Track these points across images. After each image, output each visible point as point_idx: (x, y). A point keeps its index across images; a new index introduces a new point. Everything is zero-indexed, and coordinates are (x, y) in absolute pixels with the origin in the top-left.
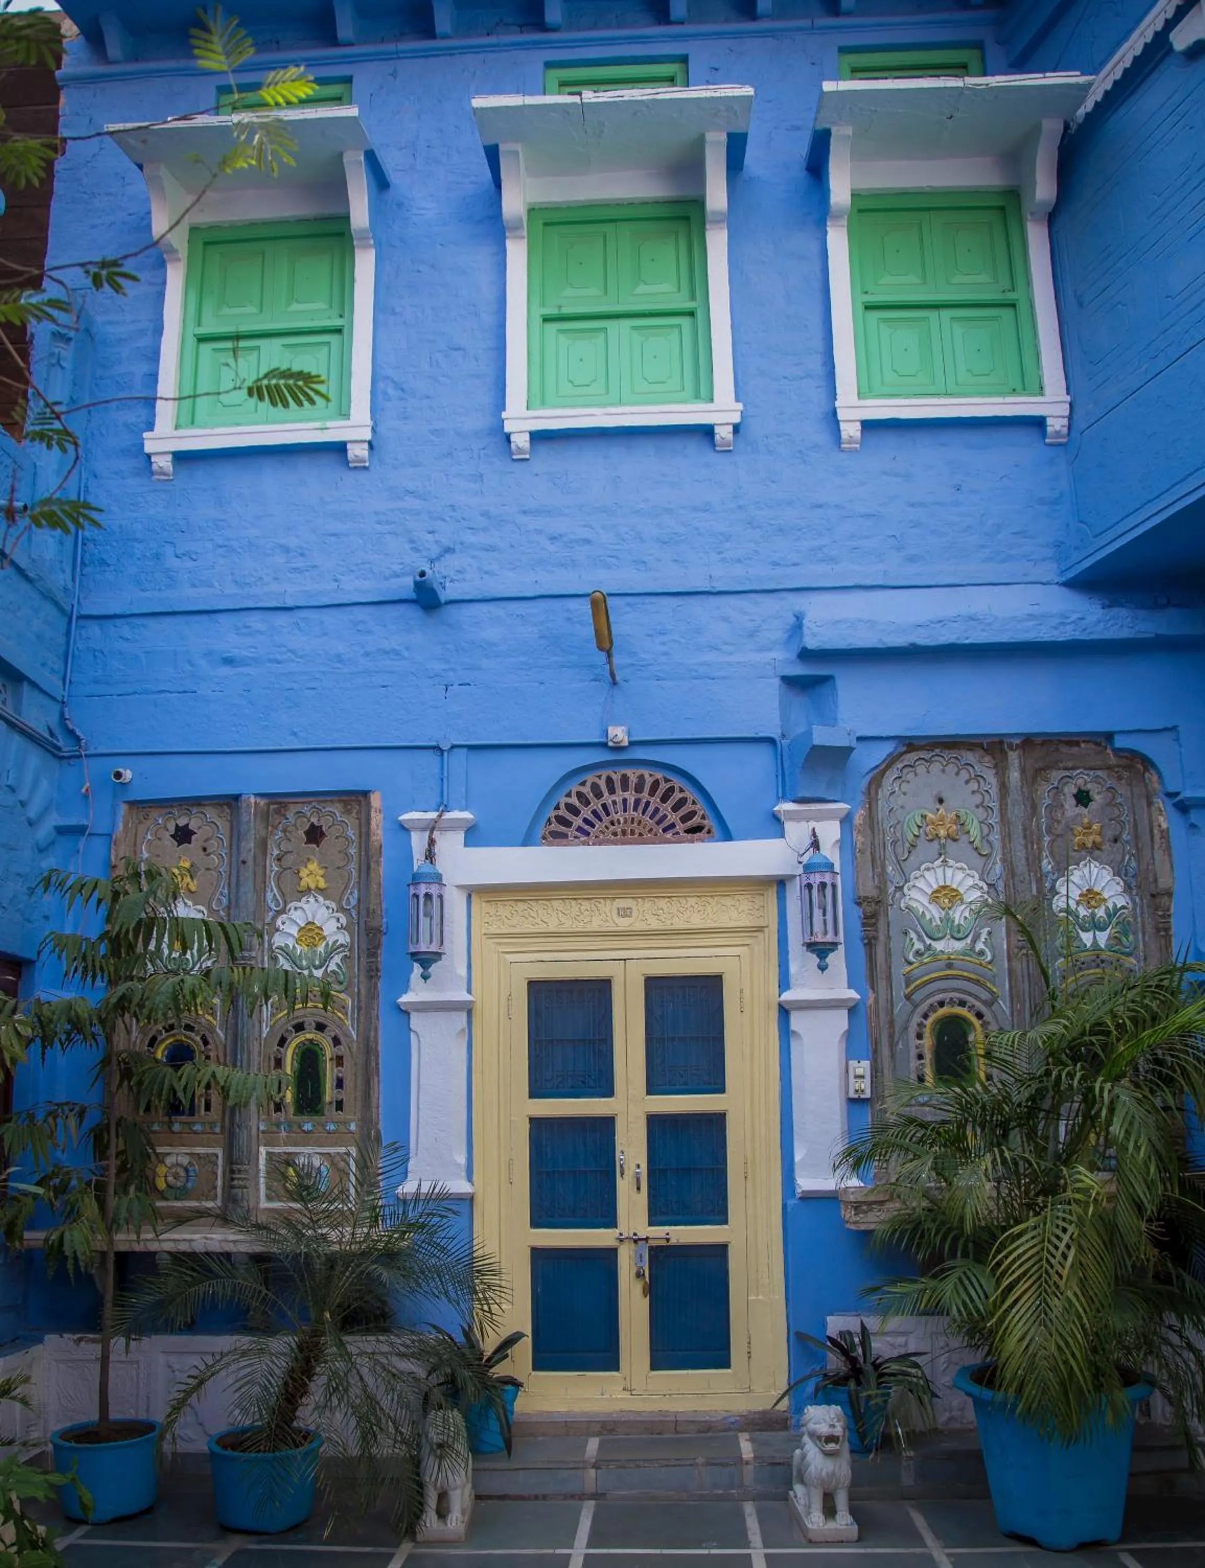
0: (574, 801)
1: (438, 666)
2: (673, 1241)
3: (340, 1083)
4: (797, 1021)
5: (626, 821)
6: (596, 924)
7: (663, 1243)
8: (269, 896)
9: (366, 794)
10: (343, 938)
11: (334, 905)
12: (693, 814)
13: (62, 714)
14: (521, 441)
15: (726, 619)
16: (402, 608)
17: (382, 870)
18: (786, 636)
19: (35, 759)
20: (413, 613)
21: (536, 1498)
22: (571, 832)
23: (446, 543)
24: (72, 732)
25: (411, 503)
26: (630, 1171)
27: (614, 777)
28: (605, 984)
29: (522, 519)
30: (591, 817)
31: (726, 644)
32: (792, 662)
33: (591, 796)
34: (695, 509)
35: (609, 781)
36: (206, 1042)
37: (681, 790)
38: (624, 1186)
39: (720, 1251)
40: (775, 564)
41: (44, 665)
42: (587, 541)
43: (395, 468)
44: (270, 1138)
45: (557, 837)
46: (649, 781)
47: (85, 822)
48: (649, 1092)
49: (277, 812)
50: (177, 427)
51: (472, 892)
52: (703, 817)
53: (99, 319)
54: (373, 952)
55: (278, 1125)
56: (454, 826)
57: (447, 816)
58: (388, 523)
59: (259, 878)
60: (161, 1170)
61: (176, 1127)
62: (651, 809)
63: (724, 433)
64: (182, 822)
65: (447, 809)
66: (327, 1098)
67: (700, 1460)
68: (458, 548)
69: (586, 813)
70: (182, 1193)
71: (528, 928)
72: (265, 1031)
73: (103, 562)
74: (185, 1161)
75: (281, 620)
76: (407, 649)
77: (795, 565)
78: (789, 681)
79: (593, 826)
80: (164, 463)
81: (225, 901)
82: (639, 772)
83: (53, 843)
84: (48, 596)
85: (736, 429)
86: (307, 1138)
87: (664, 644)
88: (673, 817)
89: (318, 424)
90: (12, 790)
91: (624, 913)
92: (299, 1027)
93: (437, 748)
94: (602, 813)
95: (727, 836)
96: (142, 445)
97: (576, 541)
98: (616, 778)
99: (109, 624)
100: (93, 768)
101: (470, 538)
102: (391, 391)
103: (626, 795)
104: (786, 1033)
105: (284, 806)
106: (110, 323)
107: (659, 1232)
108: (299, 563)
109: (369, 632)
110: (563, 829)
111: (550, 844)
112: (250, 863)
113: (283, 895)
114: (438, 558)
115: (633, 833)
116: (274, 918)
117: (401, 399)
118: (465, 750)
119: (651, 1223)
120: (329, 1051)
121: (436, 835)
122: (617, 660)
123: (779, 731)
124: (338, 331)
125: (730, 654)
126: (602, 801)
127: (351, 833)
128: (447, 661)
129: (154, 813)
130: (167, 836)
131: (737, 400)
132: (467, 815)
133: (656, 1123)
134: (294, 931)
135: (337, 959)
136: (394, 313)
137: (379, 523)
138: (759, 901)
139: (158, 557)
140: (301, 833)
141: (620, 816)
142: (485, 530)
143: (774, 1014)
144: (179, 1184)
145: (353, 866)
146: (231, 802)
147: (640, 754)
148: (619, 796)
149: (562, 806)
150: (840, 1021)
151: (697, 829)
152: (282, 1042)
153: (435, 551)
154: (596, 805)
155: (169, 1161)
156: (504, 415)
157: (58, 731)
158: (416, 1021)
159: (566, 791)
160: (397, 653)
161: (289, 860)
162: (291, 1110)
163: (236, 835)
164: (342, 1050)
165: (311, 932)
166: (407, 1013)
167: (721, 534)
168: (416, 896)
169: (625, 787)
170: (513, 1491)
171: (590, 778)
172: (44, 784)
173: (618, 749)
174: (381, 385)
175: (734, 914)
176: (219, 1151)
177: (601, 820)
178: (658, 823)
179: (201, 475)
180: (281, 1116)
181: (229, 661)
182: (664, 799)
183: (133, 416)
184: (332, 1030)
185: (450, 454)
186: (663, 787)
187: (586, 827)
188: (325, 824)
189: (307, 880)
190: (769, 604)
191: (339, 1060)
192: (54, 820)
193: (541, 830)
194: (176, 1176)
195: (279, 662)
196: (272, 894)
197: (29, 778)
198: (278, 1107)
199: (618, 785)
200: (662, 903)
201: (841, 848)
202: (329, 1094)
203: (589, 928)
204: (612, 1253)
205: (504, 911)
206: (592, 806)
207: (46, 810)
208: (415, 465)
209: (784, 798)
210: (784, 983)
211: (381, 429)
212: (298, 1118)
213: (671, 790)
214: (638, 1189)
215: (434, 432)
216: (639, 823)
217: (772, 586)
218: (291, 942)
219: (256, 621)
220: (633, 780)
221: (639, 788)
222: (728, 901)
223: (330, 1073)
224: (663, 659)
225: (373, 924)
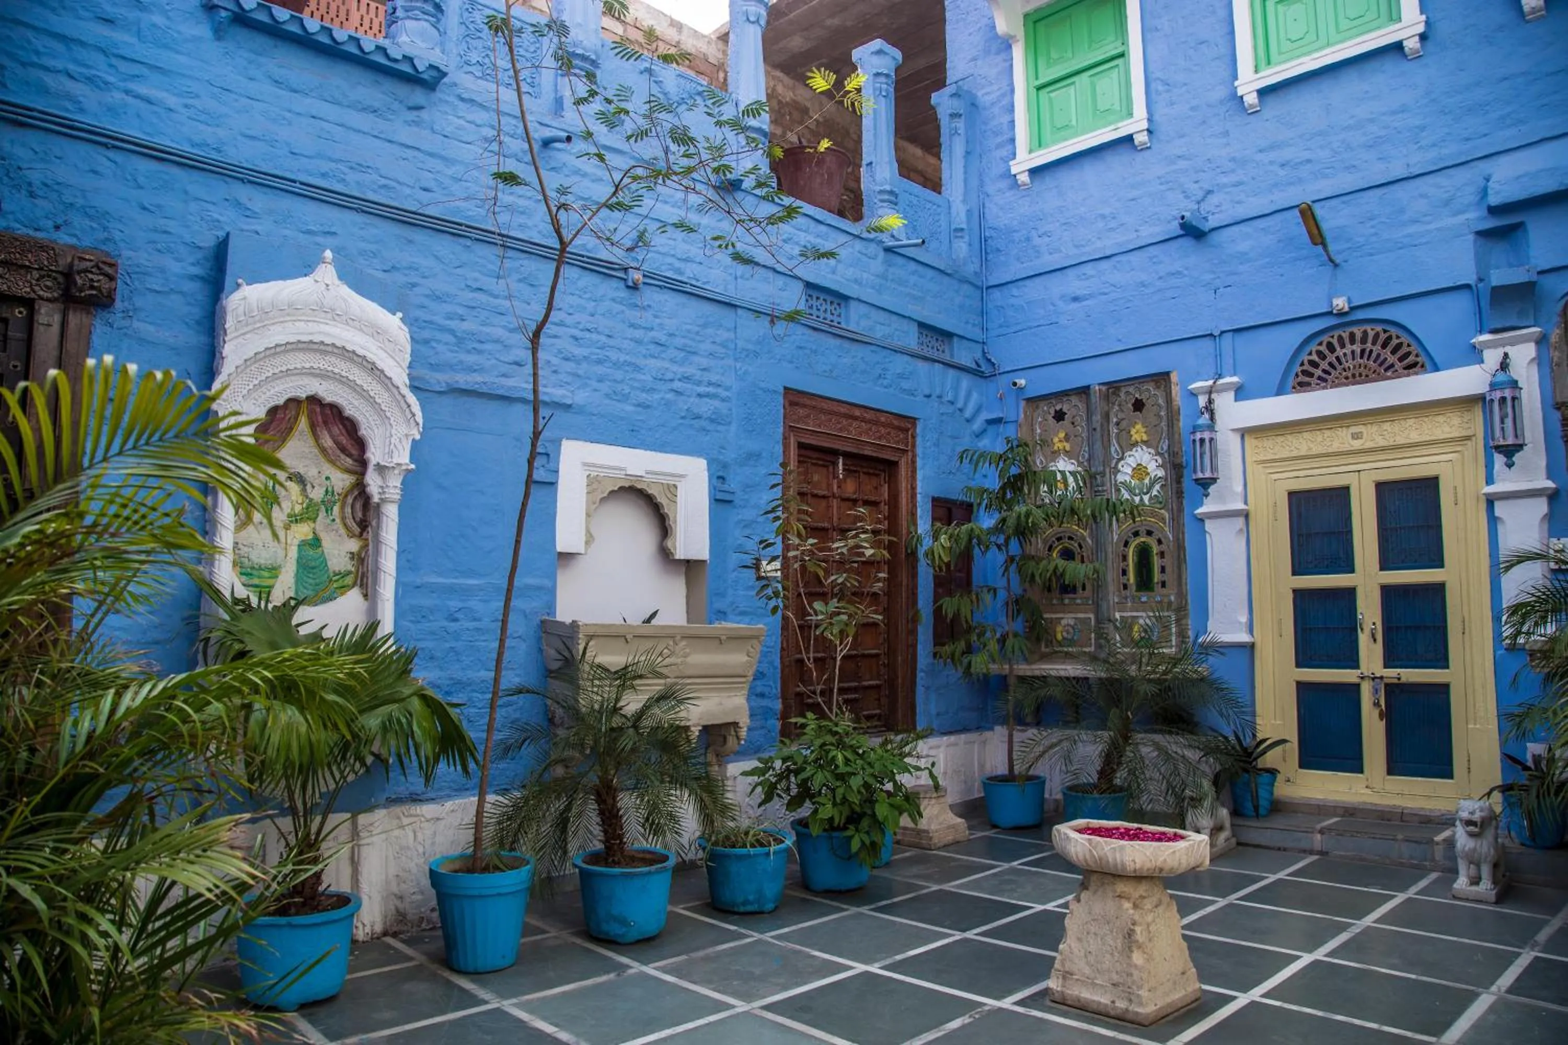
0: (1315, 357)
1: (1208, 277)
2: (1404, 680)
3: (1163, 570)
4: (1500, 509)
5: (1354, 367)
6: (1336, 446)
7: (1396, 681)
8: (1113, 449)
9: (1167, 374)
10: (1161, 473)
11: (1153, 451)
12: (1408, 354)
13: (984, 353)
14: (1251, 99)
15: (1422, 196)
16: (1180, 240)
17: (1181, 424)
18: (1477, 198)
19: (966, 381)
20: (1188, 242)
21: (1279, 849)
22: (1314, 381)
23: (1207, 186)
24: (989, 360)
25: (1182, 164)
26: (1368, 627)
27: (1344, 335)
28: (1346, 489)
29: (1260, 157)
30: (1328, 368)
31: (1425, 215)
32: (1485, 218)
33: (1327, 352)
34: (1394, 113)
35: (1340, 338)
36: (1081, 547)
37: (1398, 337)
38: (1363, 639)
39: (1444, 688)
40: (1467, 139)
41: (967, 323)
42: (1309, 161)
43: (1168, 142)
44: (1121, 606)
45: (1302, 386)
46: (1371, 334)
47: (1001, 415)
48: (1382, 569)
49: (1114, 393)
50: (1030, 152)
51: (1244, 433)
52: (1417, 356)
53: (979, 94)
54: (1179, 480)
55: (1126, 598)
56: (1226, 388)
57: (1221, 381)
58: (1168, 183)
59: (1105, 439)
60: (1059, 629)
61: (1066, 601)
62: (1374, 355)
63: (1412, 44)
64: (1058, 408)
65: (1220, 376)
66: (1156, 580)
67: (1400, 837)
68: (1215, 189)
69: (1324, 365)
70: (1071, 642)
71: (1285, 454)
72: (1116, 537)
73: (998, 250)
74: (1072, 622)
75: (1104, 265)
76: (1187, 269)
77: (1485, 135)
78: (1483, 234)
79: (1330, 374)
80: (1024, 178)
81: (1087, 456)
82: (1363, 328)
83: (985, 430)
84: (964, 281)
85: (1423, 37)
86: (1143, 607)
87: (1373, 227)
88: (1391, 359)
89: (1113, 127)
90: (952, 403)
91: (1356, 436)
92: (1136, 534)
93: (1211, 335)
94: (1336, 363)
95: (1436, 369)
96: (1009, 170)
97: (1301, 163)
98: (1345, 336)
99: (1004, 288)
100: (1004, 380)
101: (1224, 180)
102: (1160, 88)
103: (1354, 347)
104: (1493, 521)
105: (1118, 388)
106: (987, 94)
107: (1391, 673)
108: (1113, 224)
109: (1161, 262)
110: (1307, 379)
111: (1300, 392)
112: (1099, 429)
113: (1121, 447)
114: (1203, 200)
115: (1360, 375)
116: (1117, 464)
117: (1168, 91)
118: (1231, 334)
119: (1386, 667)
120: (1155, 549)
121: (1213, 396)
122: (1331, 248)
123: (1475, 277)
124: (1122, 55)
125: (1429, 223)
126: (1336, 354)
127: (1161, 401)
128: (1214, 272)
129: (1042, 404)
130: (1050, 417)
131: (1422, 13)
132: (1235, 379)
133: (1387, 592)
134: (1129, 471)
135: (1157, 487)
136: (1157, 29)
137: (1161, 184)
138: (1467, 416)
139: (1028, 239)
140: (1130, 405)
141: (1350, 364)
142: (1233, 171)
143: (1483, 506)
144: (1069, 637)
145: (1164, 424)
146: (1084, 391)
147: (1360, 315)
148: (1349, 348)
149: (1306, 362)
150: (1541, 506)
151: (1414, 365)
152: (1126, 544)
153: (1200, 194)
154: (1331, 358)
155: (1064, 622)
156: (1236, 83)
157: (982, 362)
158: (1209, 525)
159: (1307, 352)
160: (1179, 273)
161: (1124, 424)
162: (1134, 588)
163: (1089, 413)
164: (1163, 547)
165: (1140, 470)
166: (1202, 520)
167: (1417, 127)
168: (1194, 441)
169: (1352, 341)
170: (1263, 842)
171: (1325, 338)
172: (975, 396)
173: (1341, 314)
174: (1153, 86)
175: (1447, 429)
176: (1092, 616)
177: (1335, 369)
178: (1380, 365)
179: (1049, 180)
180: (1128, 593)
181: (1076, 299)
182: (1384, 346)
183: (1004, 152)
184: (1157, 534)
185: (1204, 122)
186: (1383, 337)
187: (1324, 376)
188: (1144, 397)
189: (1136, 437)
190: (1461, 175)
191: (1162, 554)
192: (985, 416)
193: (1291, 381)
194: (1068, 632)
195: (1105, 294)
196: (1114, 447)
197: (962, 394)
198: (1125, 587)
199: (1347, 341)
200: (1386, 426)
201: (1539, 365)
202: (1157, 576)
203: (1330, 450)
204: (1355, 688)
205: (1268, 443)
206: (1328, 360)
207: (978, 410)
208: (1182, 136)
209: (1481, 332)
210: (1490, 480)
211: (1156, 117)
212: (1138, 594)
213: (1390, 338)
214: (1375, 640)
215: (1193, 109)
216: (1365, 367)
217: (1463, 159)
218: (1128, 479)
219: (1088, 269)
220: (1359, 335)
221: (1364, 340)
222: (1441, 419)
223: (1156, 562)
224: (1374, 239)
225: (1177, 461)
